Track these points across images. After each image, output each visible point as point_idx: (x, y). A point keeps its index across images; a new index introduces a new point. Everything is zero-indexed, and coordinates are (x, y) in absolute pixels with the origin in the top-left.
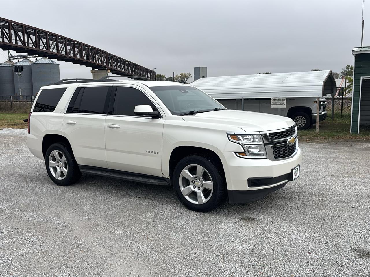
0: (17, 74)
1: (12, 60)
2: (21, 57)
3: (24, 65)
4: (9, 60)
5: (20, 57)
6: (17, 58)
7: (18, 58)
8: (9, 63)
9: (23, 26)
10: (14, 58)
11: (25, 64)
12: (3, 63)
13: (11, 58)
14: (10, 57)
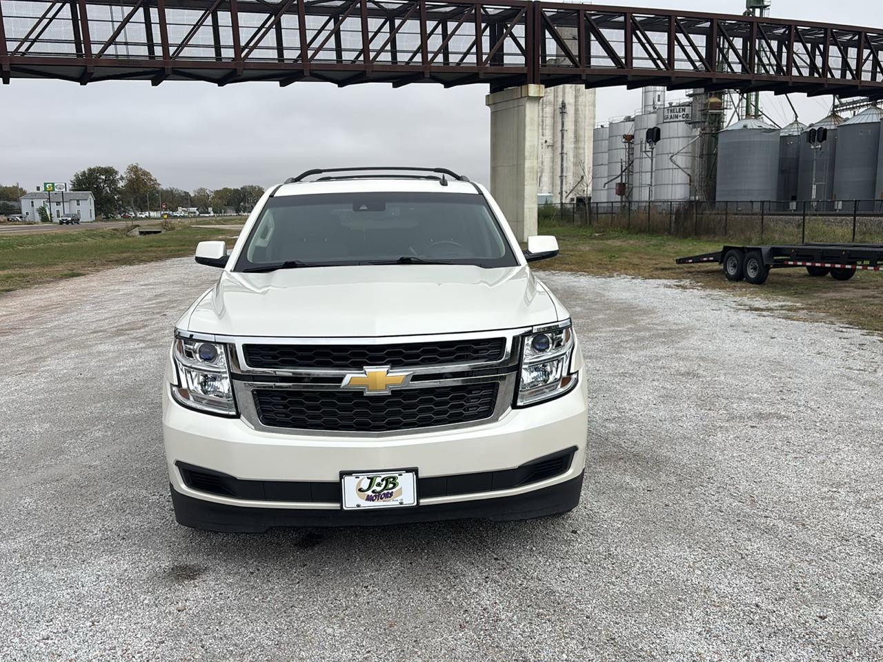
0: (812, 147)
1: (839, 114)
2: (862, 104)
3: (870, 121)
4: (834, 115)
5: (858, 105)
6: (851, 106)
7: (855, 105)
8: (831, 121)
9: (826, 30)
10: (845, 107)
11: (874, 121)
12: (819, 122)
13: (838, 109)
14: (837, 106)
